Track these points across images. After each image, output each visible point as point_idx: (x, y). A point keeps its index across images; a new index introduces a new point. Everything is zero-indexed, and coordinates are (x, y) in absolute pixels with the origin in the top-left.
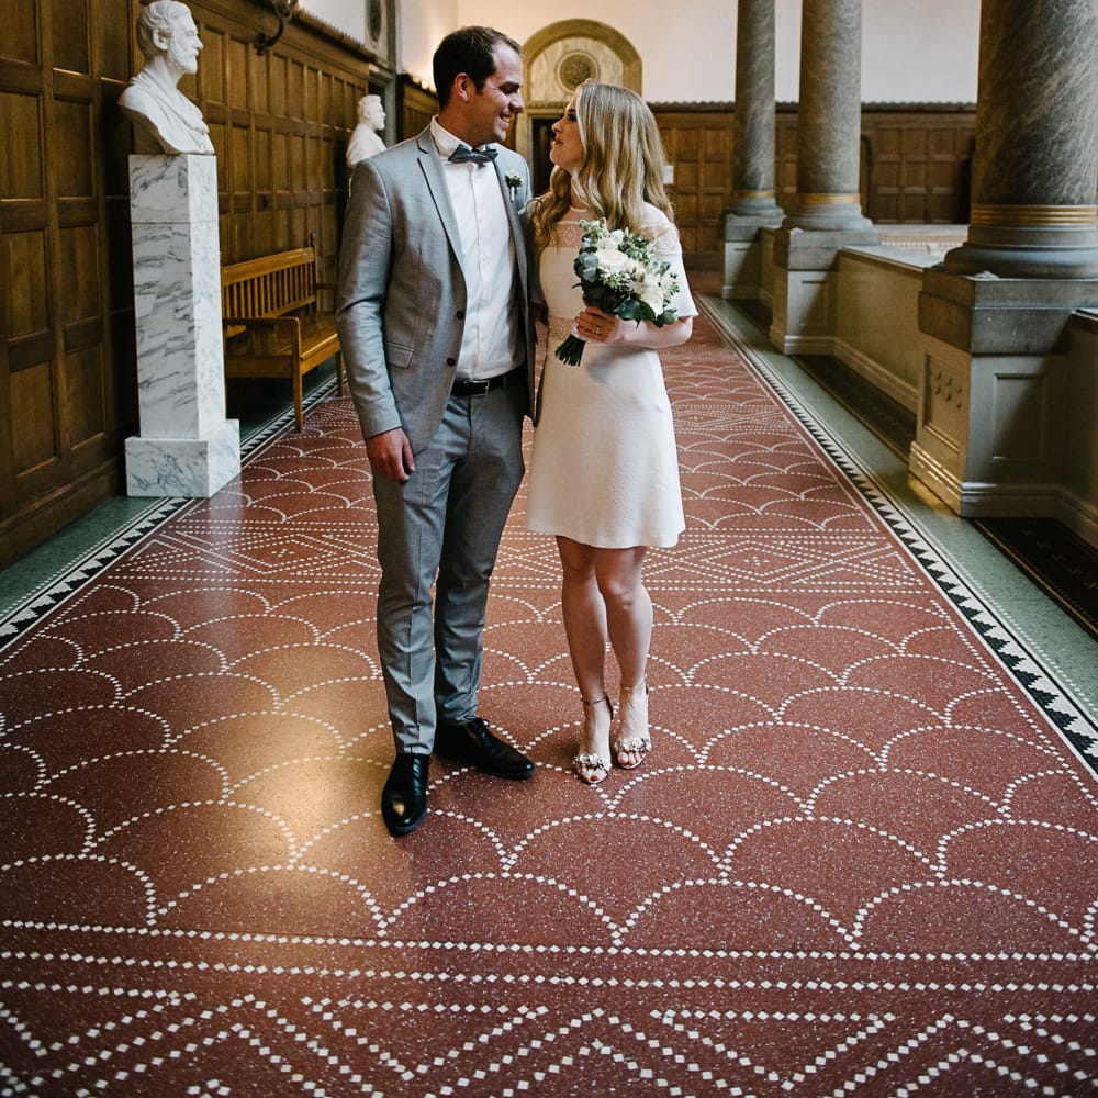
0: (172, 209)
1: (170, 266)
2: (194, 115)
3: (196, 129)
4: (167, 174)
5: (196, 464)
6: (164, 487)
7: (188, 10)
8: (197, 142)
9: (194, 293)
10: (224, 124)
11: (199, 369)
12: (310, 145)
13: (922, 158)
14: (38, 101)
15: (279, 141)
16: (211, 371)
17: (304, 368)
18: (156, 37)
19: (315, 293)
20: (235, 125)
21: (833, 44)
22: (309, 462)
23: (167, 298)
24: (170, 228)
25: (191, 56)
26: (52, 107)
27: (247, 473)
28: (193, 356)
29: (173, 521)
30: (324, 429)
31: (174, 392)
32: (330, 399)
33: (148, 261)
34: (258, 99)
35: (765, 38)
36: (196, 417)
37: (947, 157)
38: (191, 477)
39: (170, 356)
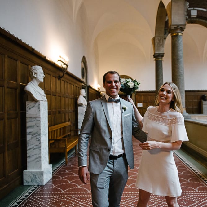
0: (36, 114)
1: (36, 128)
2: (42, 92)
3: (43, 95)
4: (35, 106)
5: (41, 177)
6: (33, 183)
7: (42, 68)
8: (42, 98)
9: (41, 134)
10: (50, 95)
11: (42, 153)
12: (70, 100)
13: (191, 101)
14: (3, 89)
15: (63, 99)
16: (45, 153)
17: (68, 150)
18: (34, 74)
19: (70, 132)
20: (53, 95)
21: (179, 77)
22: (69, 174)
23: (34, 136)
24: (36, 119)
25: (42, 78)
26: (7, 90)
27: (54, 177)
28: (40, 150)
29: (34, 193)
30: (73, 164)
31: (35, 159)
32: (74, 156)
33: (30, 127)
34: (58, 89)
35: (161, 77)
36: (41, 165)
37: (196, 100)
38: (39, 180)
39: (35, 150)
